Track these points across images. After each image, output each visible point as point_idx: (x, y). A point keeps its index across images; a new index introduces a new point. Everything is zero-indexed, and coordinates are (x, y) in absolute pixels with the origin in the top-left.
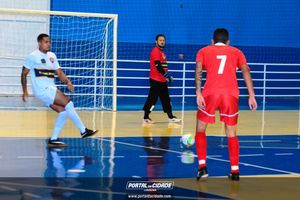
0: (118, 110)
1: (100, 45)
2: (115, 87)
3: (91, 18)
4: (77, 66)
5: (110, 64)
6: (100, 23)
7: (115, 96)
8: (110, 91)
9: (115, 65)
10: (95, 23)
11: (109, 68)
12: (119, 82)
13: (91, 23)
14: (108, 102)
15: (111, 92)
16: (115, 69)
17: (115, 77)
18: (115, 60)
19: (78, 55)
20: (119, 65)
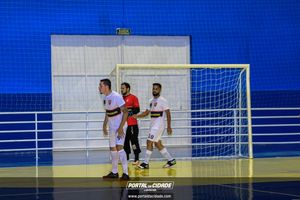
0: (254, 157)
1: (234, 94)
2: (250, 135)
3: (223, 69)
4: (212, 116)
5: (245, 113)
6: (233, 73)
7: (250, 144)
8: (245, 139)
9: (249, 113)
10: (228, 74)
11: (243, 117)
12: (254, 130)
13: (223, 75)
14: (245, 150)
15: (247, 140)
16: (249, 118)
17: (250, 126)
18: (249, 109)
19: (212, 105)
20: (254, 113)
